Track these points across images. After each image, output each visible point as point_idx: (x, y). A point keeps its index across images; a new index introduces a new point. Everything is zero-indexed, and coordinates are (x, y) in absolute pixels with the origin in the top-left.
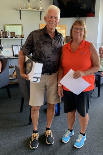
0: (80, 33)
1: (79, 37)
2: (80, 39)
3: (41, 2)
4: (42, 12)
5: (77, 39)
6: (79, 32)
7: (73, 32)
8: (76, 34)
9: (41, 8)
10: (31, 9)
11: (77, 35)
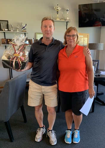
0: (73, 40)
1: (73, 44)
2: (73, 45)
3: (68, 13)
4: (68, 22)
5: (71, 45)
6: (72, 38)
7: (67, 40)
8: (69, 41)
9: (68, 19)
10: (59, 19)
11: (71, 42)
